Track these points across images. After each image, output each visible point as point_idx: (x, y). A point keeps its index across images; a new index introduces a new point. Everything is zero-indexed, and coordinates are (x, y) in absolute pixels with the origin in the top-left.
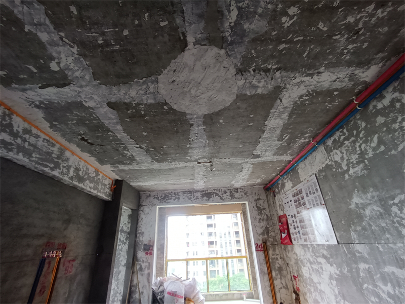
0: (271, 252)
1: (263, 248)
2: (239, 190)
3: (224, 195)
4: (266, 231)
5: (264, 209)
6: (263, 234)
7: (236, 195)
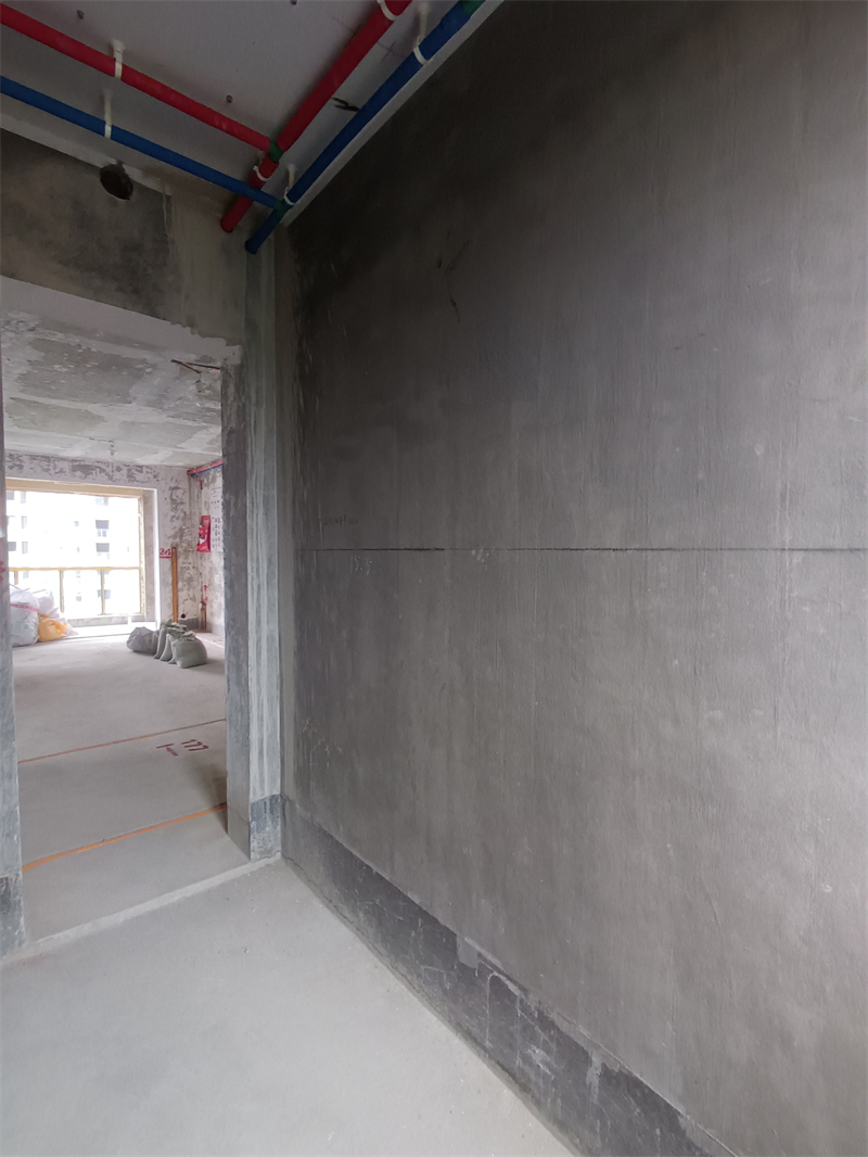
0: (180, 560)
1: (171, 554)
2: (144, 468)
3: (116, 473)
4: (180, 534)
5: (182, 503)
6: (174, 537)
7: (139, 476)
